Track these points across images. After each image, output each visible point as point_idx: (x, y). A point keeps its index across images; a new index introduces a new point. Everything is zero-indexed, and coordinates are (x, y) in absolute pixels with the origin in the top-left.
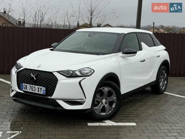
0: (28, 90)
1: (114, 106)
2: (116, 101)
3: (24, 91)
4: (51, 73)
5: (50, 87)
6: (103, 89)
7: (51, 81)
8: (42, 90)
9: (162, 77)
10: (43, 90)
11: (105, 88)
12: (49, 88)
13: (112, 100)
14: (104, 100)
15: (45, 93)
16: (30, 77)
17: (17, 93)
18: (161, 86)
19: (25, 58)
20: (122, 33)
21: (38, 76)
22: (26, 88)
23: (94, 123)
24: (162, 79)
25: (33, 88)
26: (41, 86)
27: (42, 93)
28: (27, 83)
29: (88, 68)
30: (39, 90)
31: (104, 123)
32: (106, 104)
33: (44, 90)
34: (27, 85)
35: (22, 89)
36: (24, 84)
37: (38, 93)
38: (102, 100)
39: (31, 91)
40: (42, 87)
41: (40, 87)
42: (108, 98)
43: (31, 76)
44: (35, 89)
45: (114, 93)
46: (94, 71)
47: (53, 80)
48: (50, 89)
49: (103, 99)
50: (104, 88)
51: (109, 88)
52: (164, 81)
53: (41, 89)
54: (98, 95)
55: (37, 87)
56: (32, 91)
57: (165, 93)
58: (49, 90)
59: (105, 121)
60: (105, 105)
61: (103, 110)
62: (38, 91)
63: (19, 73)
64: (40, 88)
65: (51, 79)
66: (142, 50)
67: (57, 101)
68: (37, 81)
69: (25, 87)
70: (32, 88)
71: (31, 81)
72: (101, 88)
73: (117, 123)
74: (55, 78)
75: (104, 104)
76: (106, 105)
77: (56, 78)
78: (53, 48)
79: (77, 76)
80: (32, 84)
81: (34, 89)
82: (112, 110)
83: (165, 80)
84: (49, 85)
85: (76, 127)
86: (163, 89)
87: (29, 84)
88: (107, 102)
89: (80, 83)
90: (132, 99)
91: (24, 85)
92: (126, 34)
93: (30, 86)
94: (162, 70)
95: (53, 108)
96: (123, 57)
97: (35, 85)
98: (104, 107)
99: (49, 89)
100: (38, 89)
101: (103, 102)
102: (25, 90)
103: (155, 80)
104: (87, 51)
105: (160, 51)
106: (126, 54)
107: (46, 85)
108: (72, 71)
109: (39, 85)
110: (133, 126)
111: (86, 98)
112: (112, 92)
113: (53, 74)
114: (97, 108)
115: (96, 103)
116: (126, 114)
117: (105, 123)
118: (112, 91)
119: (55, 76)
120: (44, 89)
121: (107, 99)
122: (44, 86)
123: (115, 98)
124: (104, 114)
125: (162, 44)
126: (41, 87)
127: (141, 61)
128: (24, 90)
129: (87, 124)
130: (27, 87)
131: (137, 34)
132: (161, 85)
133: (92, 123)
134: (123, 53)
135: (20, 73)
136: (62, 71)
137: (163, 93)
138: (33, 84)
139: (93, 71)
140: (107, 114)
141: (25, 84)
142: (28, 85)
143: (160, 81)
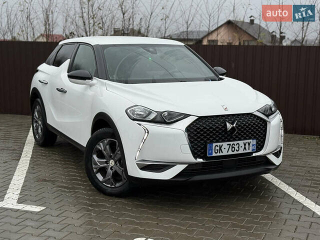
7: (259, 128)
8: (251, 145)
10: (252, 145)
22: (220, 149)
27: (250, 151)
33: (254, 145)
34: (221, 144)
36: (214, 145)
37: (245, 152)
39: (230, 153)
40: (251, 140)
44: (238, 147)
47: (261, 125)
48: (260, 141)
53: (249, 144)
55: (241, 143)
56: (233, 151)
58: (258, 143)
62: (245, 148)
64: (247, 144)
65: (259, 123)
69: (218, 148)
70: (232, 147)
81: (237, 149)
93: (228, 145)
99: (258, 141)
102: (218, 154)
120: (254, 142)
126: (249, 141)
130: (222, 148)
141: (218, 144)
142: (225, 144)
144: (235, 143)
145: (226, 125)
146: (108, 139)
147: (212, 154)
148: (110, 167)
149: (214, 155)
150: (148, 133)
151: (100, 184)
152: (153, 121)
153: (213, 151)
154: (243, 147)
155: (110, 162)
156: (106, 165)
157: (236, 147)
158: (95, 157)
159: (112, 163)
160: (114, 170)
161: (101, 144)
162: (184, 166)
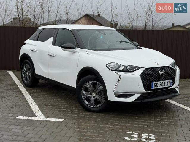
0: (159, 87)
8: (170, 82)
34: (157, 82)
36: (154, 83)
39: (161, 87)
40: (170, 80)
53: (169, 82)
55: (166, 81)
62: (167, 84)
67: (176, 89)
69: (156, 85)
70: (162, 84)
81: (164, 85)
91: (155, 83)
93: (160, 83)
102: (156, 88)
130: (158, 85)
141: (156, 82)
142: (159, 83)
144: (163, 82)
145: (159, 72)
146: (92, 81)
147: (153, 88)
148: (93, 96)
149: (154, 88)
150: (121, 77)
151: (87, 106)
152: (122, 71)
153: (154, 86)
155: (93, 94)
156: (90, 95)
157: (164, 84)
158: (83, 91)
159: (94, 94)
160: (95, 98)
161: (88, 84)
162: (140, 95)
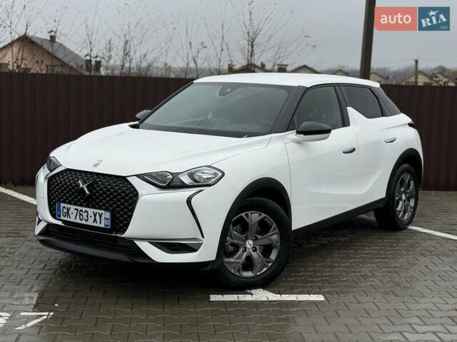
0: (72, 220)
1: (273, 256)
2: (279, 244)
3: (63, 221)
4: (124, 179)
5: (122, 210)
6: (247, 215)
7: (123, 198)
8: (103, 217)
9: (402, 189)
10: (105, 219)
11: (252, 213)
12: (118, 213)
13: (270, 242)
14: (251, 242)
15: (109, 224)
16: (76, 188)
17: (49, 225)
18: (400, 212)
19: (69, 147)
20: (299, 86)
21: (95, 185)
22: (68, 213)
23: (225, 296)
24: (403, 195)
25: (83, 214)
26: (100, 208)
27: (102, 226)
28: (70, 203)
29: (209, 166)
30: (97, 218)
31: (250, 296)
32: (255, 250)
33: (107, 219)
34: (69, 206)
35: (60, 216)
36: (62, 205)
37: (95, 224)
38: (245, 241)
39: (78, 221)
40: (103, 212)
41: (98, 211)
42: (259, 237)
43: (78, 185)
44: (87, 216)
45: (274, 225)
46: (223, 175)
47: (127, 195)
48: (122, 216)
49: (247, 239)
50: (250, 214)
51: (260, 215)
52: (408, 199)
53: (100, 216)
54: (236, 231)
55: (91, 211)
56: (81, 220)
57: (410, 227)
58: (118, 219)
59: (253, 291)
60: (252, 253)
61: (249, 264)
62: (95, 220)
63: (52, 181)
64: (98, 214)
65: (123, 192)
66: (349, 125)
67: (138, 243)
68: (92, 198)
69: (65, 211)
70: (80, 214)
71: (79, 197)
72: (243, 214)
73: (279, 295)
74: (132, 189)
75: (251, 250)
76: (254, 254)
77: (135, 190)
78: (137, 122)
79: (183, 186)
80: (81, 205)
81: (85, 217)
82: (270, 265)
83: (411, 197)
84: (118, 207)
85: (181, 303)
86: (406, 218)
87: (75, 204)
88: (258, 247)
89: (189, 202)
90: (327, 242)
91: (64, 207)
92: (308, 88)
93: (76, 209)
94: (402, 173)
95: (129, 260)
96: (299, 143)
97: (87, 206)
98: (249, 258)
99: (118, 215)
100: (95, 215)
101: (248, 246)
102: (66, 219)
103: (384, 196)
104: (215, 128)
105: (398, 128)
106: (305, 135)
107: (111, 206)
108: (171, 174)
109: (97, 206)
110: (315, 303)
111: (203, 237)
112: (270, 222)
113: (128, 181)
114: (232, 260)
115: (231, 248)
116: (306, 275)
117: (252, 294)
118: (269, 220)
119: (133, 187)
120: (107, 215)
121: (257, 239)
122: (106, 210)
123: (275, 237)
124: (249, 274)
125: (403, 111)
126: (101, 211)
127: (344, 153)
128: (62, 218)
129: (209, 298)
130: (70, 212)
131: (337, 88)
132: (399, 208)
133: (221, 296)
134: (299, 133)
135: (55, 179)
136: (149, 175)
137: (406, 228)
138: (84, 204)
139: (220, 174)
140: (258, 274)
141: (66, 205)
142: (73, 208)
143: (397, 198)
144: (84, 209)
154: (93, 217)
157: (85, 215)
